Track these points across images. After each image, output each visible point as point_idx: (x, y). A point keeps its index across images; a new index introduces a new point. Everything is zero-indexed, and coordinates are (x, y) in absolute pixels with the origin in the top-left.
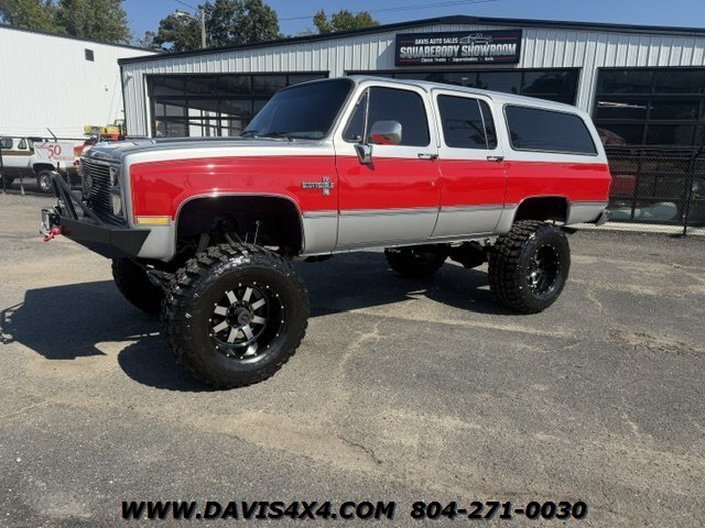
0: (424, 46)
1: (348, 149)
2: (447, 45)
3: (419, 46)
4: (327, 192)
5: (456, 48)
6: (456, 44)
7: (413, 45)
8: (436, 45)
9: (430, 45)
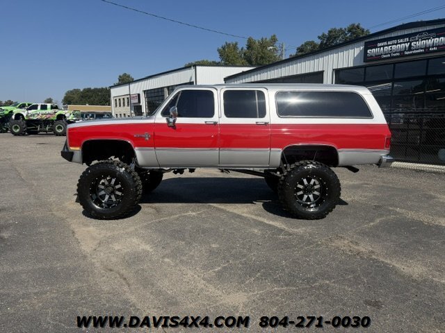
0: (383, 46)
1: (163, 120)
2: (401, 43)
3: (380, 47)
4: (147, 139)
5: (407, 45)
6: (407, 42)
7: (376, 47)
8: (393, 45)
9: (388, 46)
